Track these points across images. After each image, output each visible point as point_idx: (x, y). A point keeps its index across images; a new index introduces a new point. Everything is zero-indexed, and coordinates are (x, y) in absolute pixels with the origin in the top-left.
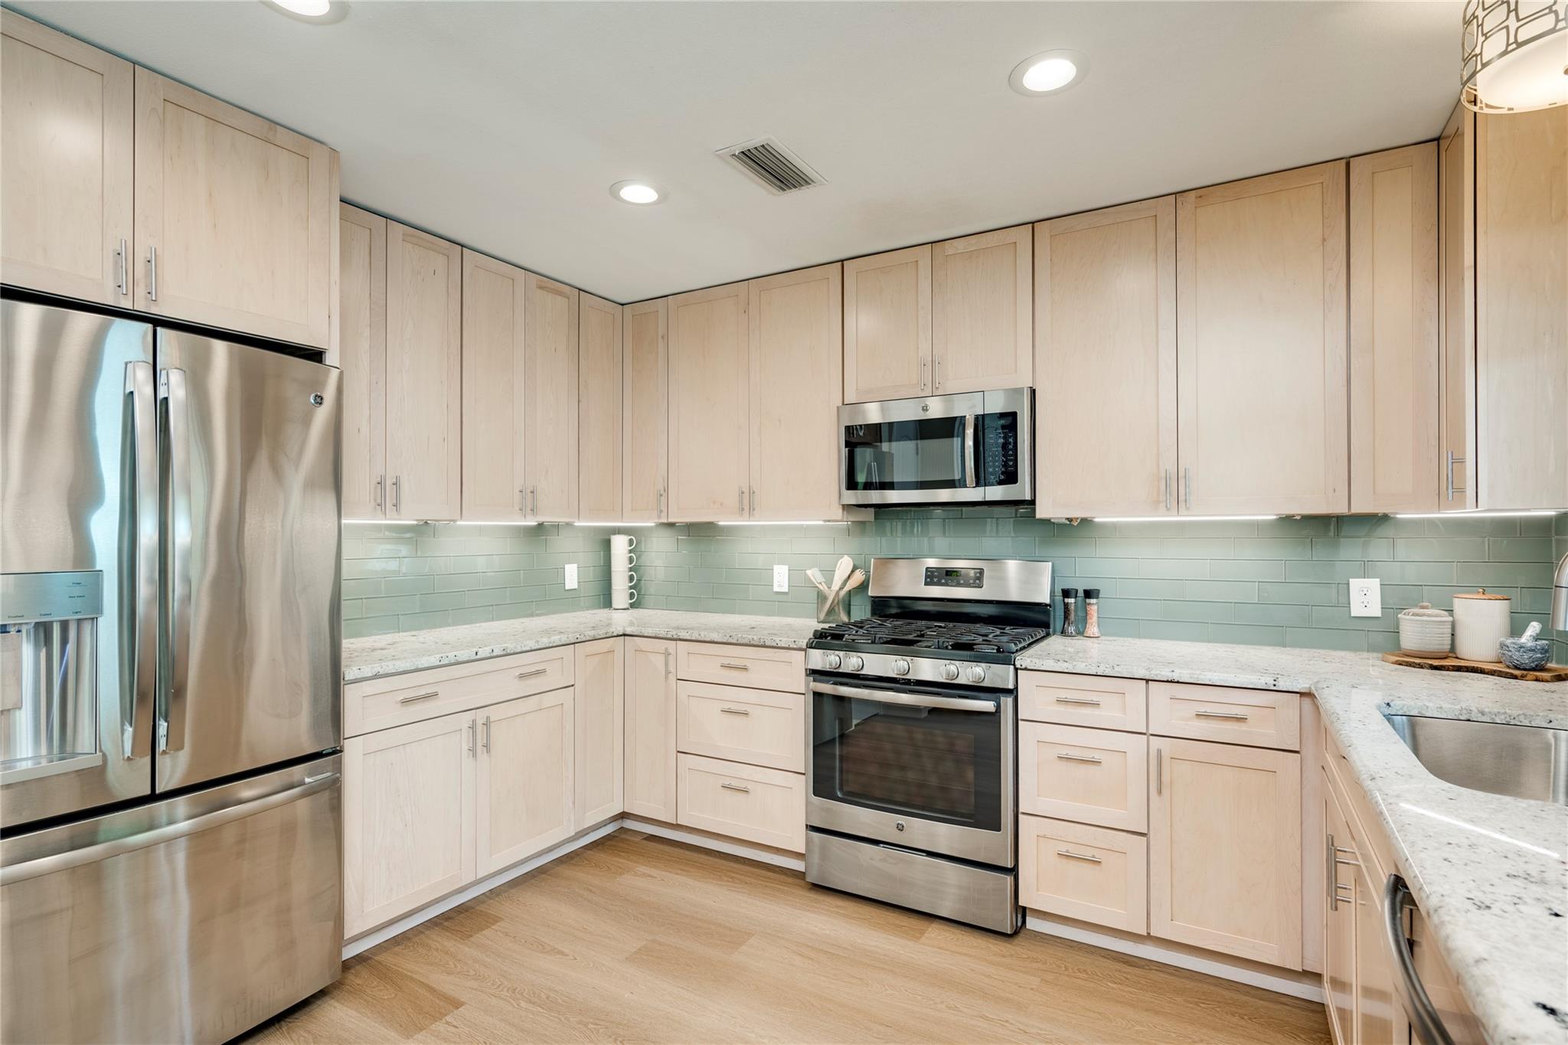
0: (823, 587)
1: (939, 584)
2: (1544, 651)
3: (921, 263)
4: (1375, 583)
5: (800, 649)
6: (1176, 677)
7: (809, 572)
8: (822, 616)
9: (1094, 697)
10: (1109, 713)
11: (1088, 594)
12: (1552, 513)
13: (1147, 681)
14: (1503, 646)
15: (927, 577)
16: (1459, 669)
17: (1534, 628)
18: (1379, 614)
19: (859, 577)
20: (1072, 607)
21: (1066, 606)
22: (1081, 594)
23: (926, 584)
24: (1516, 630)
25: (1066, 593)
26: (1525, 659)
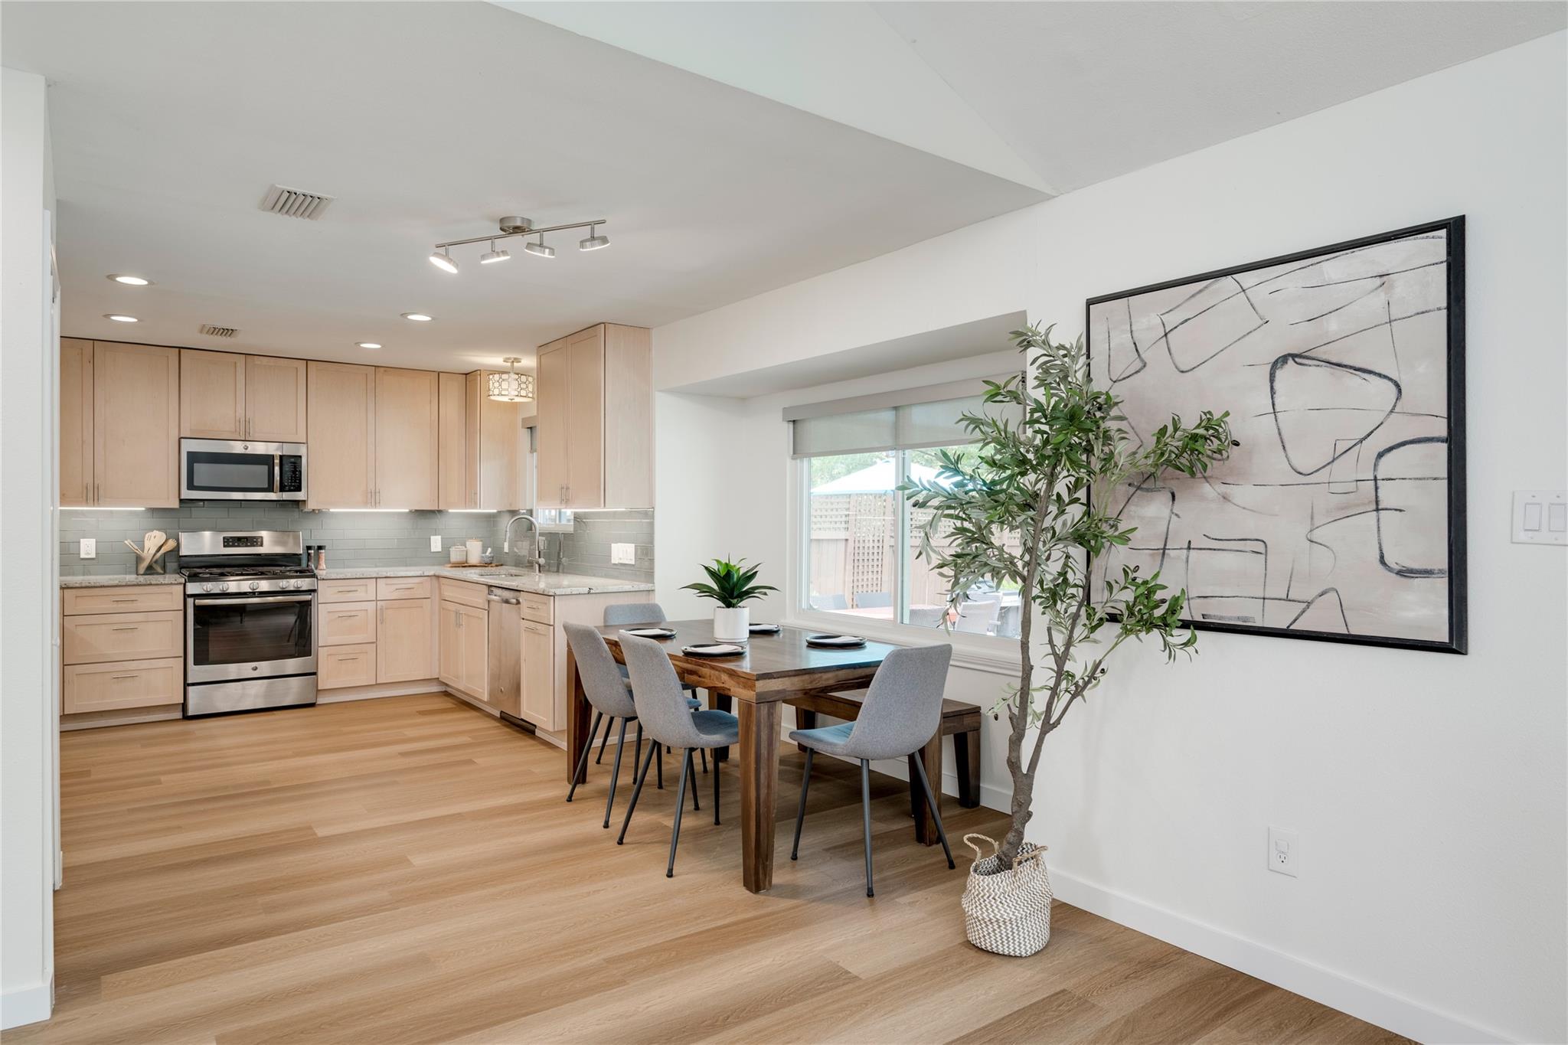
0: (139, 552)
1: (233, 546)
2: (493, 557)
3: (238, 365)
4: (439, 538)
5: (181, 584)
6: (388, 575)
7: (126, 542)
8: (142, 571)
9: (353, 588)
10: (361, 594)
11: (320, 548)
12: (495, 511)
13: (376, 578)
14: (483, 557)
15: (224, 542)
16: (470, 566)
17: (489, 550)
18: (440, 550)
19: (172, 544)
20: (312, 555)
21: (309, 554)
22: (316, 548)
23: (224, 546)
24: (484, 551)
25: (309, 548)
26: (487, 560)
